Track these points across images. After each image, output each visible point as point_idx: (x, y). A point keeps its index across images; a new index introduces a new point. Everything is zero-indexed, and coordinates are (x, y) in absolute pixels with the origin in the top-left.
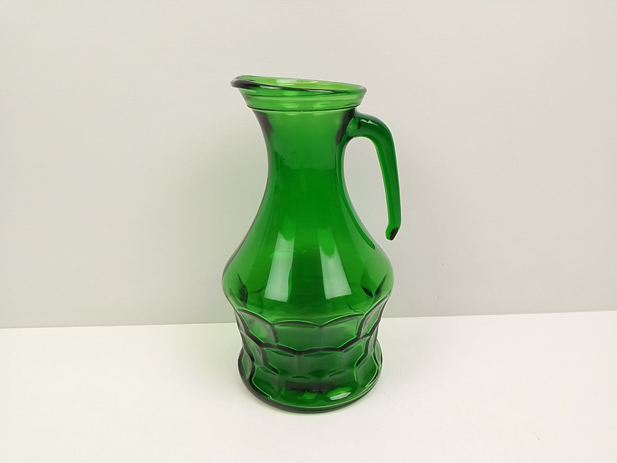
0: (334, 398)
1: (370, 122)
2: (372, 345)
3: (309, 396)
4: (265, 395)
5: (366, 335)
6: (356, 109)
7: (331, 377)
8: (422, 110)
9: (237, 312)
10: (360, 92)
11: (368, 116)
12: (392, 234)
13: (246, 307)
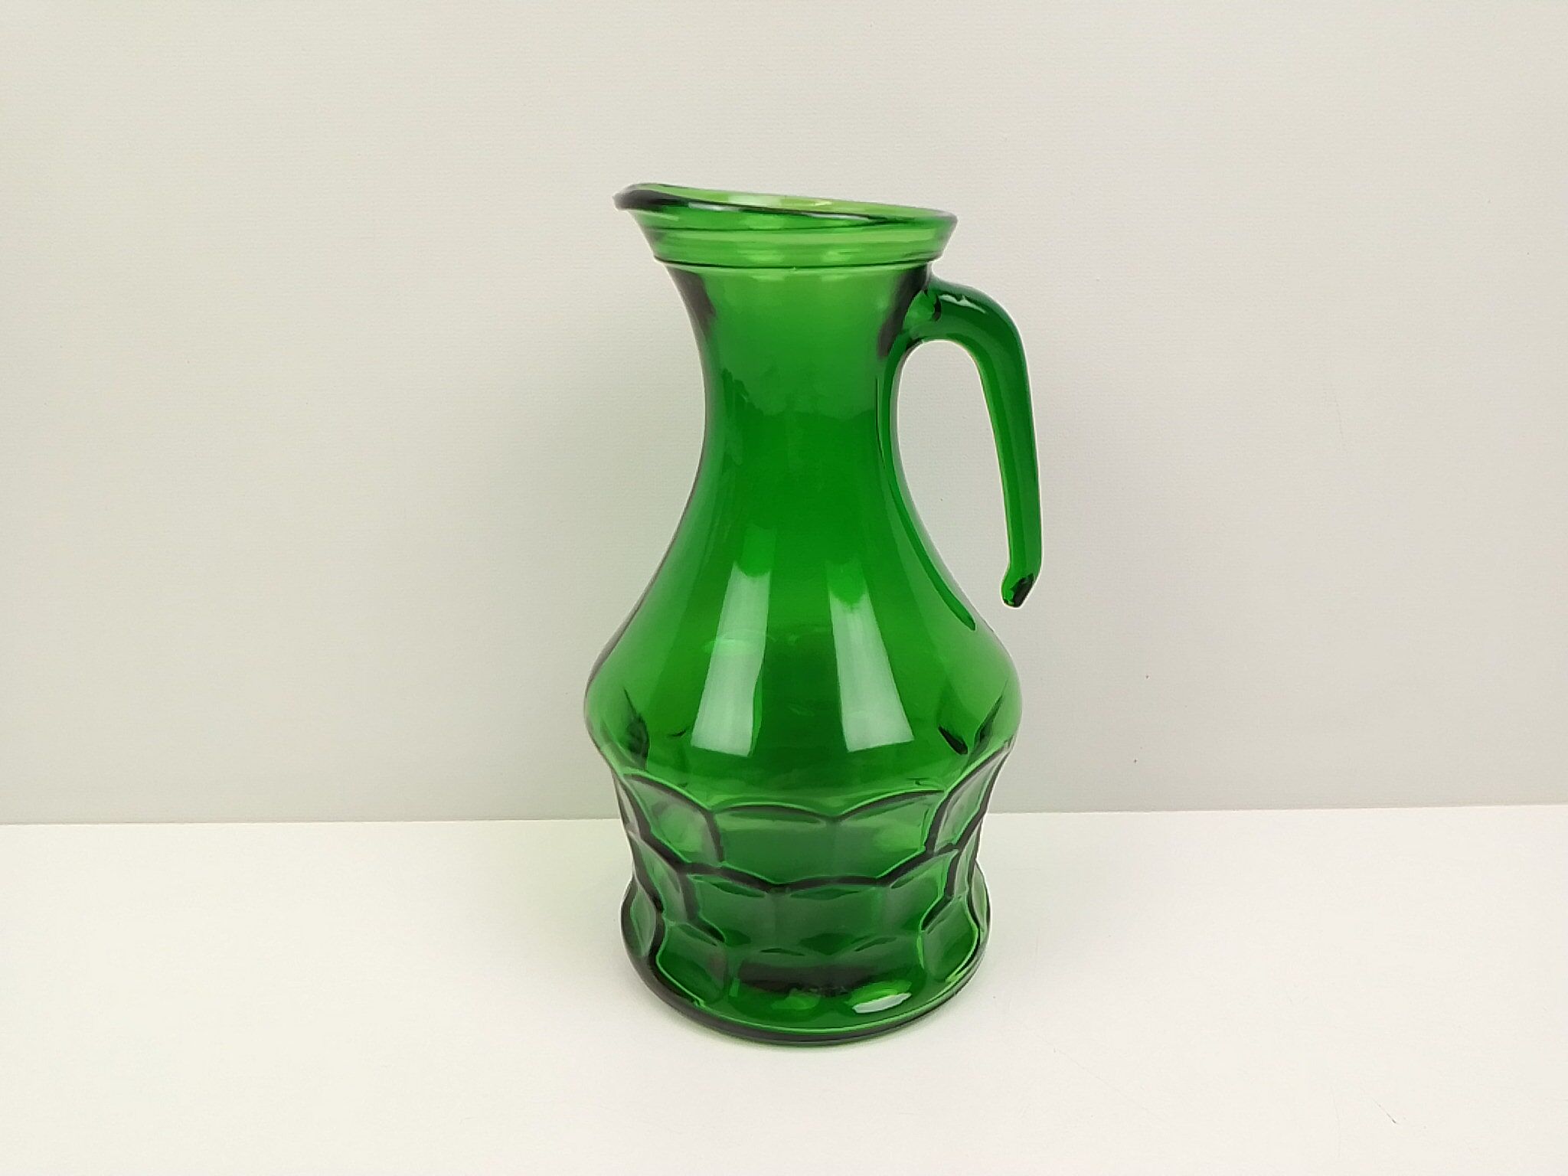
0: (862, 1009)
1: (964, 302)
2: (963, 876)
3: (801, 1002)
4: (688, 997)
5: (949, 848)
6: (928, 267)
7: (860, 952)
8: (1098, 280)
9: (620, 780)
10: (942, 225)
11: (960, 288)
12: (1018, 591)
13: (643, 767)
